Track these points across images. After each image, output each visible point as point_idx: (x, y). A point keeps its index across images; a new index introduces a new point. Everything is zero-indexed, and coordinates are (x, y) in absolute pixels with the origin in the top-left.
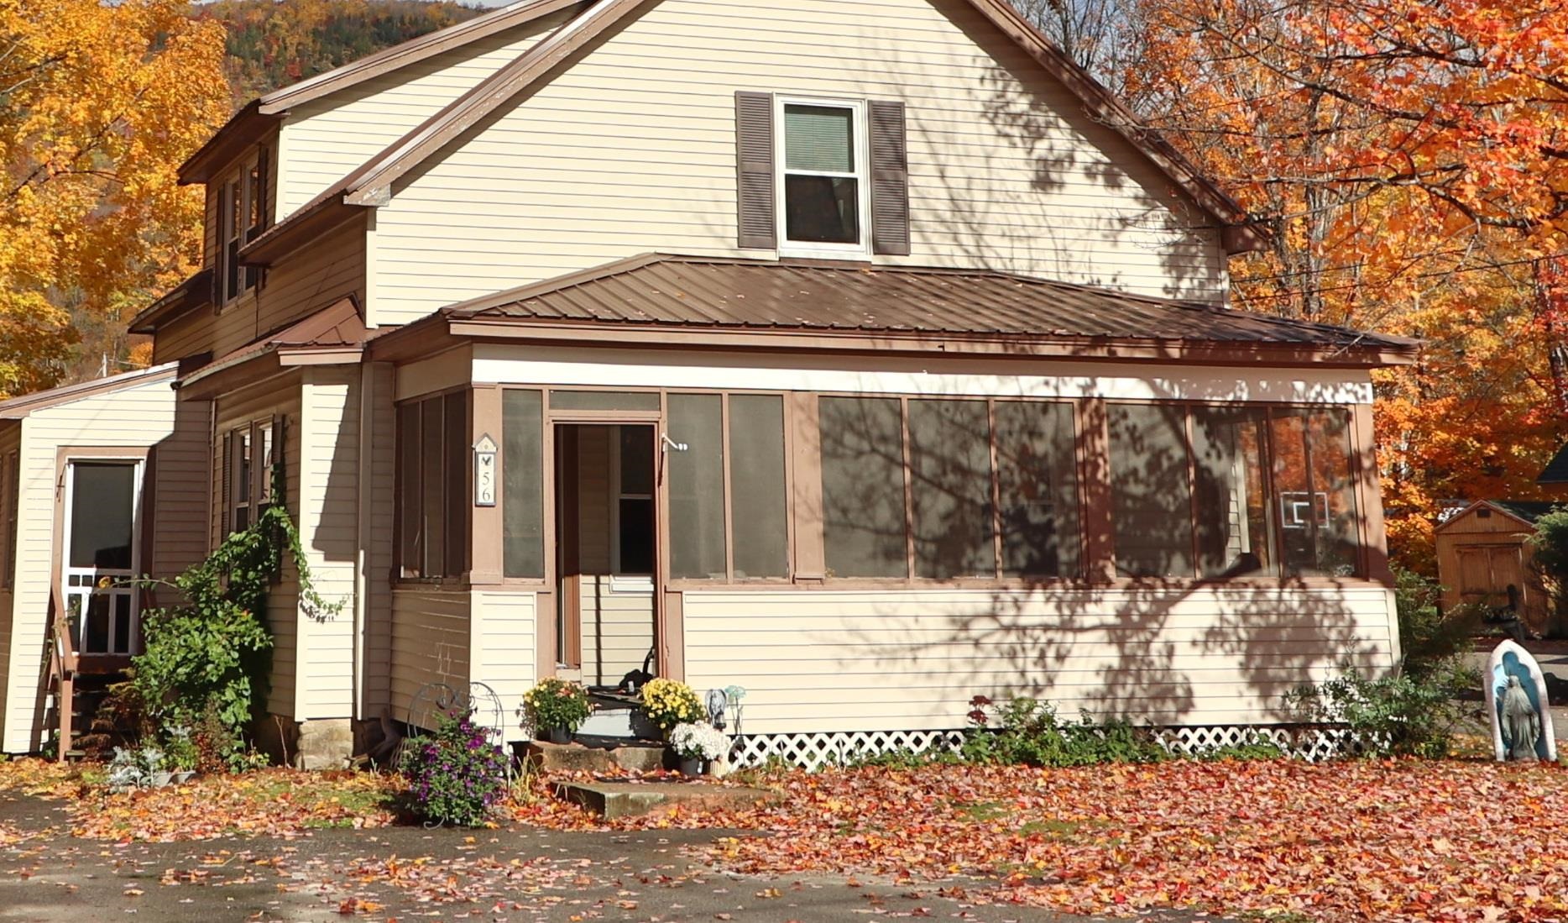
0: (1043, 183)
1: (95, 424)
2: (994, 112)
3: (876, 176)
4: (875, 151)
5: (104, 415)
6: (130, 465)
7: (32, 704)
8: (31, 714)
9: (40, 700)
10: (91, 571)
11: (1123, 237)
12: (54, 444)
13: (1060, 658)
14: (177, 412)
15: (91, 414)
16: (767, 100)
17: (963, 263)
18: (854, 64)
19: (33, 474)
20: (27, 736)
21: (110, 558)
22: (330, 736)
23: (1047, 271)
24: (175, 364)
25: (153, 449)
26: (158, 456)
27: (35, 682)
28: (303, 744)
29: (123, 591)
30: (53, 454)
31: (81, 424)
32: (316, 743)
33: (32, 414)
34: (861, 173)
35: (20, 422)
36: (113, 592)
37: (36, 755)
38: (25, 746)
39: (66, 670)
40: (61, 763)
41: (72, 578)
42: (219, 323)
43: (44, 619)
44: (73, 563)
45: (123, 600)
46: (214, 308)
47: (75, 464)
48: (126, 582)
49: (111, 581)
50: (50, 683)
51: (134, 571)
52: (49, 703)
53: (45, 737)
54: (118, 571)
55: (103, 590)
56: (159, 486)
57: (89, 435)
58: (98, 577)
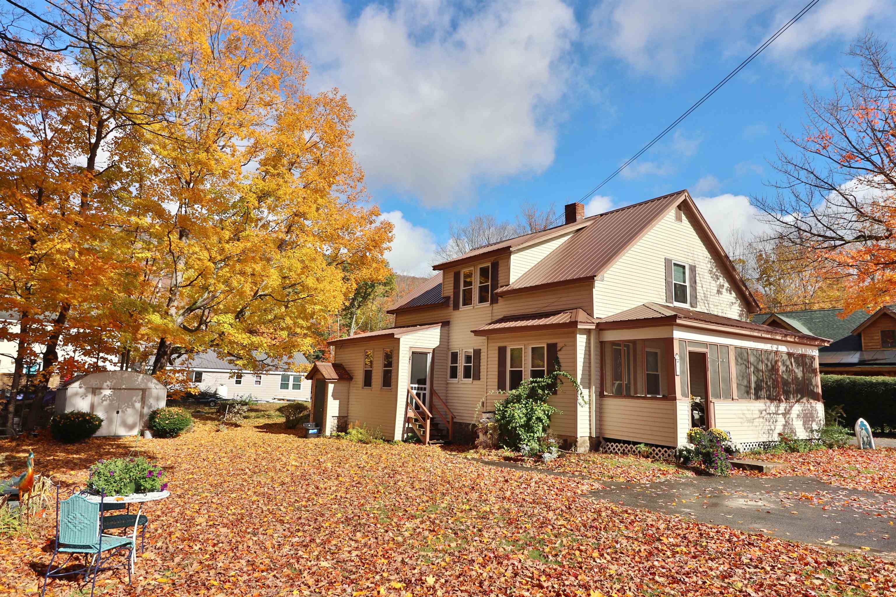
0: (719, 292)
1: (419, 341)
2: (711, 272)
3: (691, 286)
4: (690, 279)
5: (421, 338)
6: (426, 354)
7: (402, 426)
8: (402, 429)
9: (404, 425)
10: (416, 386)
11: (733, 307)
12: (408, 346)
13: (776, 421)
15: (418, 338)
16: (671, 261)
17: (706, 312)
18: (686, 253)
19: (403, 355)
20: (400, 436)
21: (421, 381)
22: (584, 442)
23: (720, 314)
24: (441, 324)
25: (434, 349)
26: (435, 352)
27: (403, 419)
28: (578, 444)
29: (424, 392)
30: (408, 349)
31: (415, 341)
32: (581, 444)
33: (403, 337)
34: (687, 284)
35: (399, 339)
36: (422, 392)
37: (405, 441)
38: (400, 439)
39: (428, 416)
40: (427, 445)
41: (412, 388)
42: (456, 313)
43: (405, 400)
44: (412, 383)
45: (424, 395)
46: (452, 308)
47: (413, 353)
48: (425, 389)
49: (422, 389)
50: (407, 420)
51: (428, 386)
52: (407, 426)
53: (405, 436)
54: (423, 386)
55: (419, 392)
56: (436, 361)
57: (417, 344)
58: (418, 388)
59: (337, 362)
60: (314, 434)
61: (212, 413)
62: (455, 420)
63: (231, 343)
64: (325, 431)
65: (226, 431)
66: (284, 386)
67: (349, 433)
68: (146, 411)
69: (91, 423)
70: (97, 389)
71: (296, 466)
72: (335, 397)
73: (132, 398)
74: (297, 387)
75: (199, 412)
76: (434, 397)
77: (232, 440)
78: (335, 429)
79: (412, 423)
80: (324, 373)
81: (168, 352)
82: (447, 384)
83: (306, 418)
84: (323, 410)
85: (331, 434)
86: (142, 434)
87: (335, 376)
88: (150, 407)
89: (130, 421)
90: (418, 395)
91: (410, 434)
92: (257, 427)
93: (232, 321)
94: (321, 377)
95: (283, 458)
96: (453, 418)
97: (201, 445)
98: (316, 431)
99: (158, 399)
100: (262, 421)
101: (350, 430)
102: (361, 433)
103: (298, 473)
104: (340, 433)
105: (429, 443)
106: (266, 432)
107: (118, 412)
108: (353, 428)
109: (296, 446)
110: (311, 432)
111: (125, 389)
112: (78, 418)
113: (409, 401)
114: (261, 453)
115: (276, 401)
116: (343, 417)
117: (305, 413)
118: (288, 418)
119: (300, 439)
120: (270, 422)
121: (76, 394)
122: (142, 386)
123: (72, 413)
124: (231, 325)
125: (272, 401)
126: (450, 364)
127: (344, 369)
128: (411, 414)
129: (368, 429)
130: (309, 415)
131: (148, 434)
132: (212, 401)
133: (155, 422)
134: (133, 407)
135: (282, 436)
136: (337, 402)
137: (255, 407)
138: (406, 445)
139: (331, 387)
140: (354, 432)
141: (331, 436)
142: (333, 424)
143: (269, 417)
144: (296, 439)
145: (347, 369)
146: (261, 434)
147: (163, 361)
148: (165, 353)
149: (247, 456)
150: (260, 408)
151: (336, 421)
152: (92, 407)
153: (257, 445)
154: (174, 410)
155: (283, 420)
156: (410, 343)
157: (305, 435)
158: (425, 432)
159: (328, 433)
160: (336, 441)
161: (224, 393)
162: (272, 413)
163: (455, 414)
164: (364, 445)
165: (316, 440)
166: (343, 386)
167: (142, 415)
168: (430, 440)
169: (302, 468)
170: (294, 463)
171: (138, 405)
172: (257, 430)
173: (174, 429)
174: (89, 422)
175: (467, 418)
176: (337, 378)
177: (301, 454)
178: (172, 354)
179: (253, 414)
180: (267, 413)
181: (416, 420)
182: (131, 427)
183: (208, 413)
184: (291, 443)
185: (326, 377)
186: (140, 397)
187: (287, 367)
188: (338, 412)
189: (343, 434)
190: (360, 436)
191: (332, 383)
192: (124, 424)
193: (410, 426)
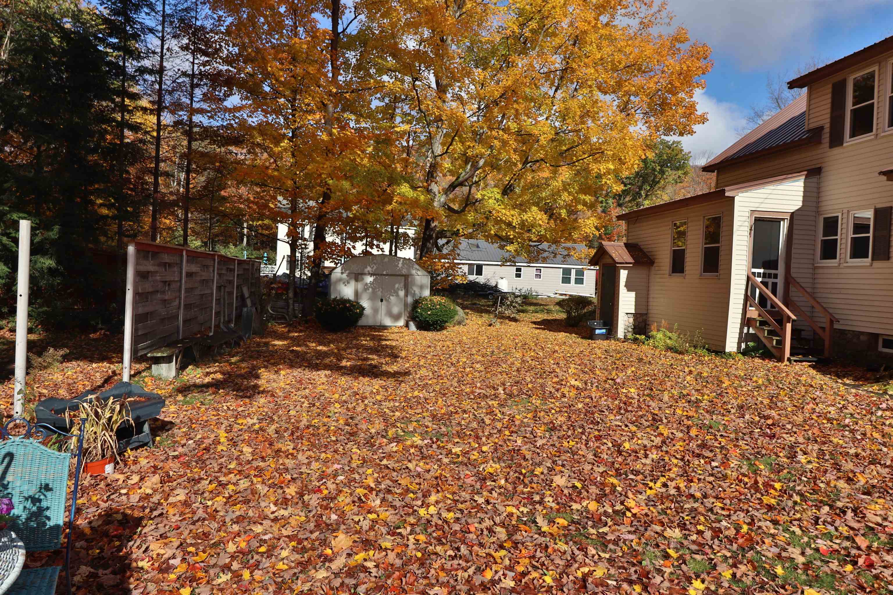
1: (767, 201)
5: (771, 196)
6: (778, 221)
7: (738, 331)
8: (737, 335)
9: (741, 329)
10: (761, 271)
12: (748, 209)
14: (804, 197)
15: (765, 196)
19: (740, 224)
20: (736, 345)
21: (770, 264)
24: (806, 173)
25: (792, 214)
26: (795, 217)
27: (739, 321)
29: (775, 280)
30: (748, 214)
31: (760, 200)
33: (740, 195)
35: (733, 198)
36: (770, 281)
37: (745, 353)
38: (735, 350)
39: (789, 318)
40: (786, 362)
41: (754, 274)
42: (837, 151)
43: (743, 292)
44: (754, 267)
45: (775, 285)
46: (827, 145)
47: (757, 220)
48: (776, 276)
49: (770, 275)
50: (746, 322)
51: (781, 271)
52: (745, 330)
53: (743, 346)
54: (773, 272)
55: (766, 280)
56: (795, 232)
57: (763, 205)
58: (764, 274)
59: (630, 242)
60: (602, 334)
61: (488, 306)
62: (836, 326)
63: (498, 222)
64: (616, 332)
65: (498, 325)
66: (566, 280)
67: (652, 337)
68: (410, 300)
69: (351, 310)
70: (359, 274)
71: (578, 388)
72: (629, 287)
73: (394, 286)
74: (579, 281)
75: (475, 304)
76: (792, 289)
77: (499, 338)
78: (630, 330)
79: (755, 328)
80: (614, 255)
81: (434, 235)
82: (815, 268)
83: (591, 315)
84: (613, 305)
85: (625, 336)
86: (407, 326)
87: (628, 258)
88: (414, 295)
89: (395, 310)
90: (764, 283)
91: (751, 344)
92: (534, 323)
93: (498, 196)
94: (609, 261)
95: (558, 370)
96: (832, 322)
97: (460, 342)
98: (604, 331)
99: (422, 287)
100: (541, 317)
101: (654, 333)
102: (670, 338)
103: (580, 406)
104: (638, 336)
105: (789, 360)
106: (544, 329)
107: (382, 301)
108: (658, 330)
109: (577, 351)
110: (598, 332)
111: (387, 275)
112: (339, 305)
113: (749, 294)
114: (529, 359)
115: (557, 296)
116: (641, 315)
117: (590, 308)
118: (568, 313)
119: (584, 341)
120: (550, 318)
121: (340, 280)
122: (404, 271)
123: (335, 299)
124: (497, 200)
125: (553, 296)
126: (820, 237)
127: (641, 250)
128: (753, 313)
129: (681, 332)
130: (594, 312)
131: (413, 326)
132: (490, 294)
133: (417, 312)
134: (398, 295)
135: (562, 336)
136: (633, 294)
137: (535, 301)
138: (746, 359)
139: (623, 274)
140: (660, 335)
141: (626, 339)
142: (627, 324)
143: (549, 312)
144: (579, 340)
145: (645, 250)
146: (537, 331)
147: (429, 245)
148: (431, 237)
149: (509, 363)
150: (540, 302)
151: (631, 320)
152: (357, 294)
153: (527, 346)
154: (437, 299)
155: (563, 316)
156: (752, 205)
157: (590, 336)
158: (781, 343)
159: (621, 334)
160: (634, 347)
161: (504, 286)
162: (552, 307)
163: (837, 316)
164: (680, 357)
165: (606, 343)
166: (641, 272)
167: (406, 305)
168: (792, 354)
169: (587, 393)
170: (573, 382)
171: (402, 293)
172: (534, 326)
173: (437, 321)
174: (349, 309)
175: (855, 323)
176: (631, 260)
177: (586, 365)
178: (437, 238)
179: (532, 308)
180: (547, 307)
181: (762, 323)
182: (396, 318)
183: (484, 306)
184: (571, 346)
185: (617, 259)
186: (402, 284)
187: (566, 253)
188: (633, 307)
189: (644, 337)
190: (668, 341)
191: (625, 268)
192: (390, 314)
193: (751, 331)
